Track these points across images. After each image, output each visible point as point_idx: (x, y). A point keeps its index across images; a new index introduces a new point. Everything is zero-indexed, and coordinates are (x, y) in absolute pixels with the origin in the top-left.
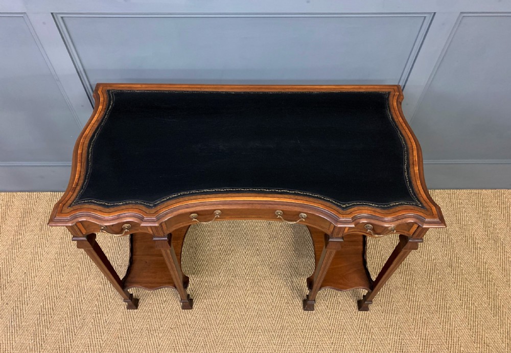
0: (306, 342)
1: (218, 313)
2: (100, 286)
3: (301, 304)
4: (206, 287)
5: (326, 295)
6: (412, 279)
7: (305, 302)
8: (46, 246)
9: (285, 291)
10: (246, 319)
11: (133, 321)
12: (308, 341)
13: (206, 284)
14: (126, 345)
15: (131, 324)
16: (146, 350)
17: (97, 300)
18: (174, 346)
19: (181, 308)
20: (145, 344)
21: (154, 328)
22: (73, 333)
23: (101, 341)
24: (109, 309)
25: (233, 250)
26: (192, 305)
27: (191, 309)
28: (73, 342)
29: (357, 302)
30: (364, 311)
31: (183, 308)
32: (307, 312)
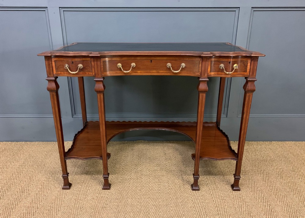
0: (195, 206)
1: (128, 192)
3: (190, 187)
4: (121, 180)
5: (208, 184)
6: (268, 177)
7: (192, 186)
8: (13, 162)
9: (178, 181)
10: (149, 194)
11: (65, 195)
12: (197, 205)
15: (64, 197)
16: (72, 209)
17: (42, 186)
18: (94, 207)
19: (102, 190)
21: (80, 199)
22: (19, 201)
23: (39, 205)
24: (49, 190)
25: (141, 164)
26: (110, 188)
27: (109, 189)
28: (18, 205)
29: (230, 186)
30: (237, 191)
31: (103, 189)
32: (195, 191)
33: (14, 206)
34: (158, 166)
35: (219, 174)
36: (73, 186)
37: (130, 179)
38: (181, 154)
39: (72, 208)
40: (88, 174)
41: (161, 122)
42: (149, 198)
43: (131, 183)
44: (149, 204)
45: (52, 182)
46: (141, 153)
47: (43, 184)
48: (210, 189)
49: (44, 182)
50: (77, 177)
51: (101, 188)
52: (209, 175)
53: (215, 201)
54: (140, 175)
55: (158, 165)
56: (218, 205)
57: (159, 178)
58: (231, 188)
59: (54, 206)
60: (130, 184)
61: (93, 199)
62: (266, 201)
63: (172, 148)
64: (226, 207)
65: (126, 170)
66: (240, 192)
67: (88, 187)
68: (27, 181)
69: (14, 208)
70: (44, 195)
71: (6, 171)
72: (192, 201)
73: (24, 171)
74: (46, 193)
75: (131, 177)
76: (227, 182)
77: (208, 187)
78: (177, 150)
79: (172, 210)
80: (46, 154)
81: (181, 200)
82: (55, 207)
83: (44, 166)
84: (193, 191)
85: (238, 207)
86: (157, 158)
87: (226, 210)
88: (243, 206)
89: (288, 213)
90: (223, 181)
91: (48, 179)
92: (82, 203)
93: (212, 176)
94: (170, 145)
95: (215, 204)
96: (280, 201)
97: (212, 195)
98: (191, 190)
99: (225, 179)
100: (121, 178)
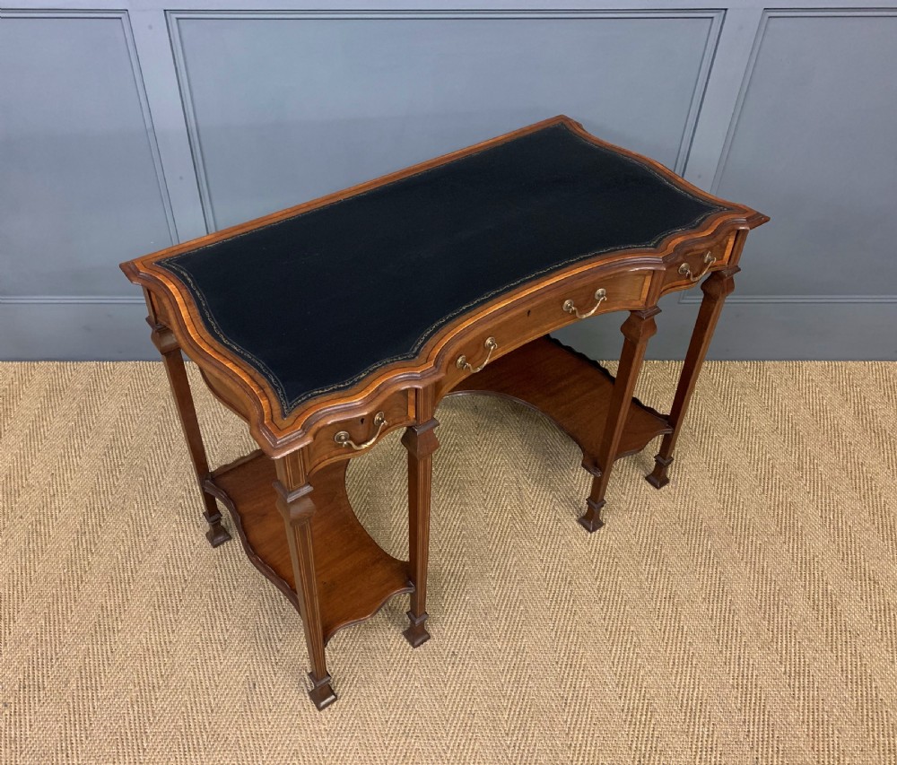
0: (548, 575)
8: (88, 437)
9: (508, 501)
12: (553, 574)
14: (230, 578)
17: (178, 513)
22: (137, 559)
23: (185, 571)
28: (137, 572)
33: (130, 574)
34: (458, 451)
47: (180, 509)
49: (181, 501)
53: (595, 561)
55: (459, 447)
56: (601, 573)
57: (461, 491)
59: (223, 576)
62: (715, 561)
64: (620, 578)
68: (139, 500)
69: (131, 581)
71: (78, 465)
73: (122, 465)
80: (163, 407)
81: (515, 559)
85: (647, 580)
89: (759, 597)
96: (746, 562)
97: (589, 543)
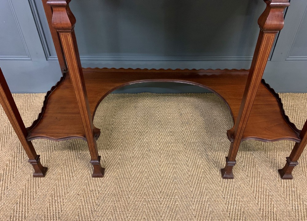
0: (229, 208)
1: (130, 181)
2: (11, 158)
3: (219, 173)
4: (119, 159)
5: (244, 166)
7: (223, 171)
9: (201, 162)
10: (161, 186)
11: (37, 188)
12: (232, 207)
13: (120, 157)
14: (24, 211)
15: (35, 191)
16: (46, 215)
18: (79, 211)
19: (91, 177)
20: (46, 210)
21: (58, 195)
24: (13, 178)
25: (147, 132)
26: (103, 174)
27: (102, 177)
29: (277, 171)
30: (288, 179)
31: (93, 176)
32: (226, 180)
34: (171, 135)
35: (259, 148)
36: (50, 170)
37: (133, 157)
38: (202, 115)
39: (46, 213)
40: (72, 149)
41: (177, 69)
42: (161, 192)
43: (134, 166)
44: (161, 204)
45: (20, 163)
46: (147, 113)
47: (5, 167)
48: (248, 176)
49: (8, 162)
50: (56, 153)
51: (91, 175)
52: (244, 150)
53: (257, 198)
54: (147, 151)
55: (172, 133)
56: (262, 206)
57: (173, 156)
58: (278, 174)
59: (19, 209)
60: (132, 166)
61: (78, 195)
63: (189, 105)
64: (275, 209)
65: (127, 141)
66: (292, 180)
67: (72, 173)
70: (6, 188)
72: (224, 198)
74: (9, 183)
75: (135, 153)
76: (272, 162)
77: (246, 171)
78: (196, 108)
79: (195, 217)
81: (207, 197)
82: (21, 211)
83: (10, 136)
84: (224, 179)
86: (170, 122)
87: (275, 216)
88: (299, 207)
90: (266, 161)
91: (14, 158)
92: (62, 203)
93: (249, 152)
94: (187, 99)
95: (258, 204)
97: (252, 187)
98: (220, 178)
99: (267, 157)
100: (120, 155)
